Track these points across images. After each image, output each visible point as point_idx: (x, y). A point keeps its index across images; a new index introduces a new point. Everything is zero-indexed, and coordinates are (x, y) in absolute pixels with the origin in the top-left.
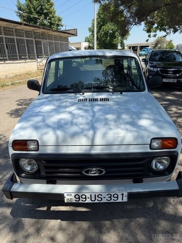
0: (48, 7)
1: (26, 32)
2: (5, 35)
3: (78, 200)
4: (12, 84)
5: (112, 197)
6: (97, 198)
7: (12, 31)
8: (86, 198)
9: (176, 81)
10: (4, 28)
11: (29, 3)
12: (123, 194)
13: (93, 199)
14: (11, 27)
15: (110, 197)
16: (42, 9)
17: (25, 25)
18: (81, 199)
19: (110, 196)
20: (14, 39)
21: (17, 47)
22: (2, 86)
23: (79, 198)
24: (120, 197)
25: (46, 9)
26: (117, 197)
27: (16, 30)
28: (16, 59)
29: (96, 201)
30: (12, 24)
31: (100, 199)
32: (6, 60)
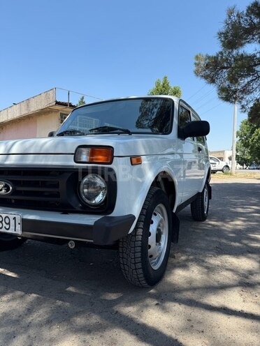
5: (3, 222)
12: (15, 219)
19: (1, 219)
24: (12, 223)
26: (9, 224)
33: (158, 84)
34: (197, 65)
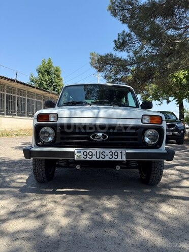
0: (57, 81)
1: (37, 95)
2: (18, 94)
3: (85, 157)
4: (17, 135)
5: (113, 155)
6: (101, 156)
7: (25, 93)
8: (92, 155)
9: (171, 134)
10: (19, 89)
11: (41, 77)
12: (122, 152)
13: (98, 157)
14: (25, 89)
15: (112, 155)
16: (52, 82)
17: (37, 88)
18: (88, 156)
19: (111, 153)
20: (25, 99)
21: (26, 106)
22: (8, 135)
23: (87, 155)
24: (120, 155)
25: (56, 82)
26: (117, 155)
27: (28, 92)
28: (24, 116)
29: (101, 159)
30: (26, 87)
31: (103, 157)
32: (15, 115)
33: (44, 62)
34: (93, 59)
